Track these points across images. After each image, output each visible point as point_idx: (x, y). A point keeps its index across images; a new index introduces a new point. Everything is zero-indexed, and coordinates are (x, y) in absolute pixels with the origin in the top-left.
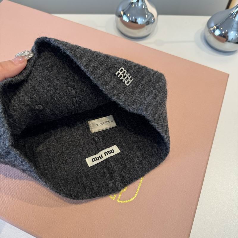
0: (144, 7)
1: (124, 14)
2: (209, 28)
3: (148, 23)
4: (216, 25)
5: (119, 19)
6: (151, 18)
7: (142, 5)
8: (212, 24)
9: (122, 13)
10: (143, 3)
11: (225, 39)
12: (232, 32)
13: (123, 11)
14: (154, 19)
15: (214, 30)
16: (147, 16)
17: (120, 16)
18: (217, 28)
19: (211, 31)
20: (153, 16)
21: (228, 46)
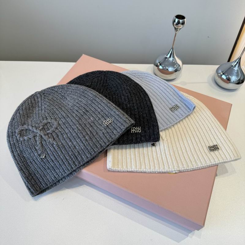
0: (174, 61)
1: (160, 65)
2: (218, 74)
3: (176, 71)
4: (222, 72)
5: (156, 67)
6: (178, 67)
7: (173, 60)
8: (220, 71)
9: (159, 64)
10: (174, 59)
11: (229, 81)
12: (233, 77)
13: (159, 63)
14: (180, 68)
15: (221, 75)
16: (175, 66)
17: (157, 66)
18: (223, 74)
19: (219, 75)
20: (179, 66)
21: (230, 86)
